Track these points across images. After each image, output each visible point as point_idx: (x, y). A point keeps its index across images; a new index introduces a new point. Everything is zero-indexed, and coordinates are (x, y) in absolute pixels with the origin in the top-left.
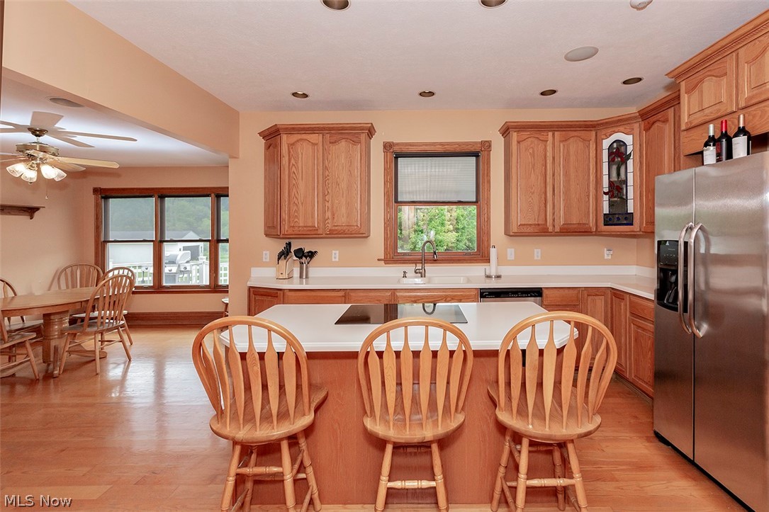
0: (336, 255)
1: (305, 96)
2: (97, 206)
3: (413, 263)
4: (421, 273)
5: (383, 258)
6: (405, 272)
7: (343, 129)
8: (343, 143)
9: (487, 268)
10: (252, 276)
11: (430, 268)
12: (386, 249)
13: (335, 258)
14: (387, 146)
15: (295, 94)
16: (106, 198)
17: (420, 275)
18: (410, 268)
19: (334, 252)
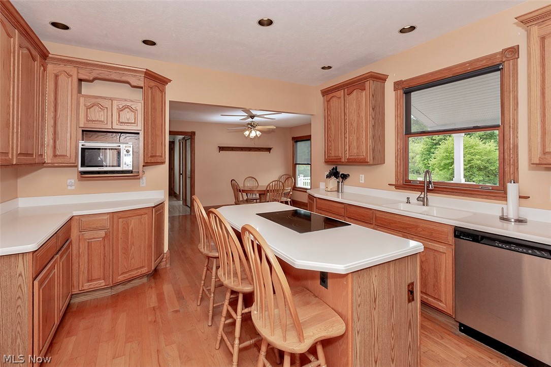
0: (362, 178)
1: (330, 67)
2: (293, 146)
3: (419, 191)
4: (423, 201)
5: (394, 184)
6: (408, 198)
7: (355, 82)
8: (355, 92)
9: (505, 207)
10: (320, 187)
11: (433, 198)
12: (397, 175)
13: (362, 180)
14: (397, 85)
15: (323, 68)
16: (296, 142)
17: (422, 203)
18: (414, 195)
19: (361, 175)
